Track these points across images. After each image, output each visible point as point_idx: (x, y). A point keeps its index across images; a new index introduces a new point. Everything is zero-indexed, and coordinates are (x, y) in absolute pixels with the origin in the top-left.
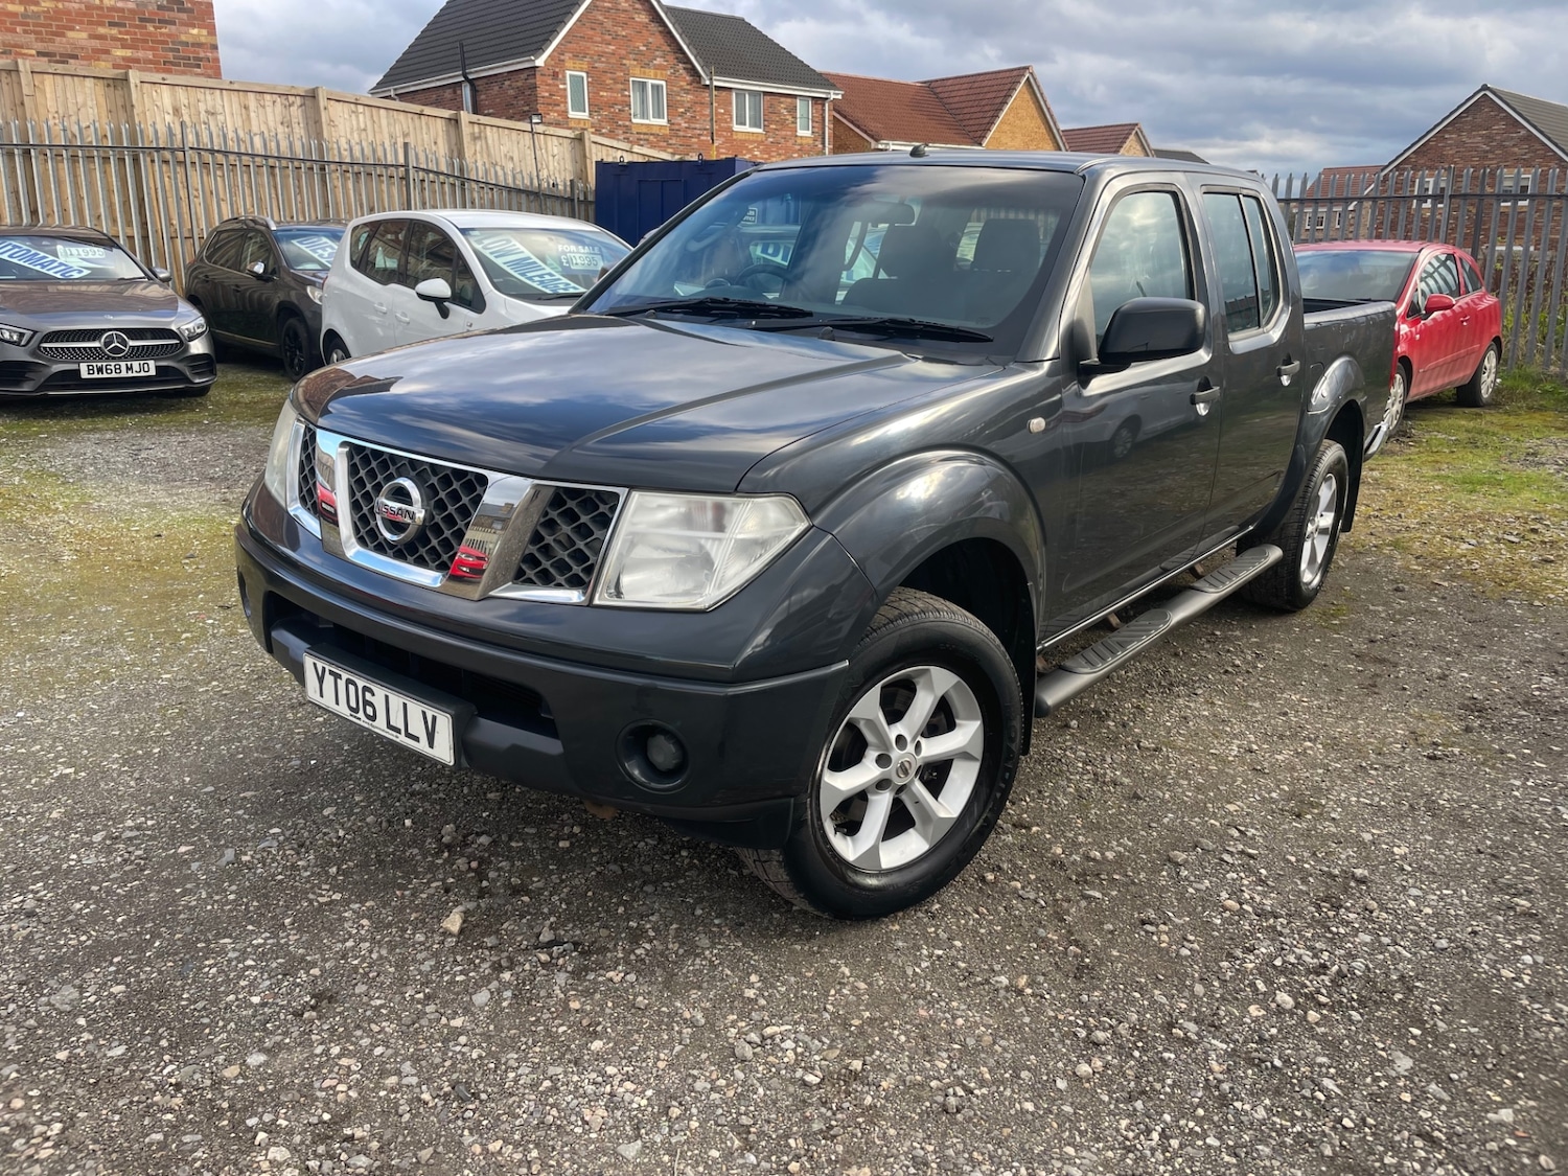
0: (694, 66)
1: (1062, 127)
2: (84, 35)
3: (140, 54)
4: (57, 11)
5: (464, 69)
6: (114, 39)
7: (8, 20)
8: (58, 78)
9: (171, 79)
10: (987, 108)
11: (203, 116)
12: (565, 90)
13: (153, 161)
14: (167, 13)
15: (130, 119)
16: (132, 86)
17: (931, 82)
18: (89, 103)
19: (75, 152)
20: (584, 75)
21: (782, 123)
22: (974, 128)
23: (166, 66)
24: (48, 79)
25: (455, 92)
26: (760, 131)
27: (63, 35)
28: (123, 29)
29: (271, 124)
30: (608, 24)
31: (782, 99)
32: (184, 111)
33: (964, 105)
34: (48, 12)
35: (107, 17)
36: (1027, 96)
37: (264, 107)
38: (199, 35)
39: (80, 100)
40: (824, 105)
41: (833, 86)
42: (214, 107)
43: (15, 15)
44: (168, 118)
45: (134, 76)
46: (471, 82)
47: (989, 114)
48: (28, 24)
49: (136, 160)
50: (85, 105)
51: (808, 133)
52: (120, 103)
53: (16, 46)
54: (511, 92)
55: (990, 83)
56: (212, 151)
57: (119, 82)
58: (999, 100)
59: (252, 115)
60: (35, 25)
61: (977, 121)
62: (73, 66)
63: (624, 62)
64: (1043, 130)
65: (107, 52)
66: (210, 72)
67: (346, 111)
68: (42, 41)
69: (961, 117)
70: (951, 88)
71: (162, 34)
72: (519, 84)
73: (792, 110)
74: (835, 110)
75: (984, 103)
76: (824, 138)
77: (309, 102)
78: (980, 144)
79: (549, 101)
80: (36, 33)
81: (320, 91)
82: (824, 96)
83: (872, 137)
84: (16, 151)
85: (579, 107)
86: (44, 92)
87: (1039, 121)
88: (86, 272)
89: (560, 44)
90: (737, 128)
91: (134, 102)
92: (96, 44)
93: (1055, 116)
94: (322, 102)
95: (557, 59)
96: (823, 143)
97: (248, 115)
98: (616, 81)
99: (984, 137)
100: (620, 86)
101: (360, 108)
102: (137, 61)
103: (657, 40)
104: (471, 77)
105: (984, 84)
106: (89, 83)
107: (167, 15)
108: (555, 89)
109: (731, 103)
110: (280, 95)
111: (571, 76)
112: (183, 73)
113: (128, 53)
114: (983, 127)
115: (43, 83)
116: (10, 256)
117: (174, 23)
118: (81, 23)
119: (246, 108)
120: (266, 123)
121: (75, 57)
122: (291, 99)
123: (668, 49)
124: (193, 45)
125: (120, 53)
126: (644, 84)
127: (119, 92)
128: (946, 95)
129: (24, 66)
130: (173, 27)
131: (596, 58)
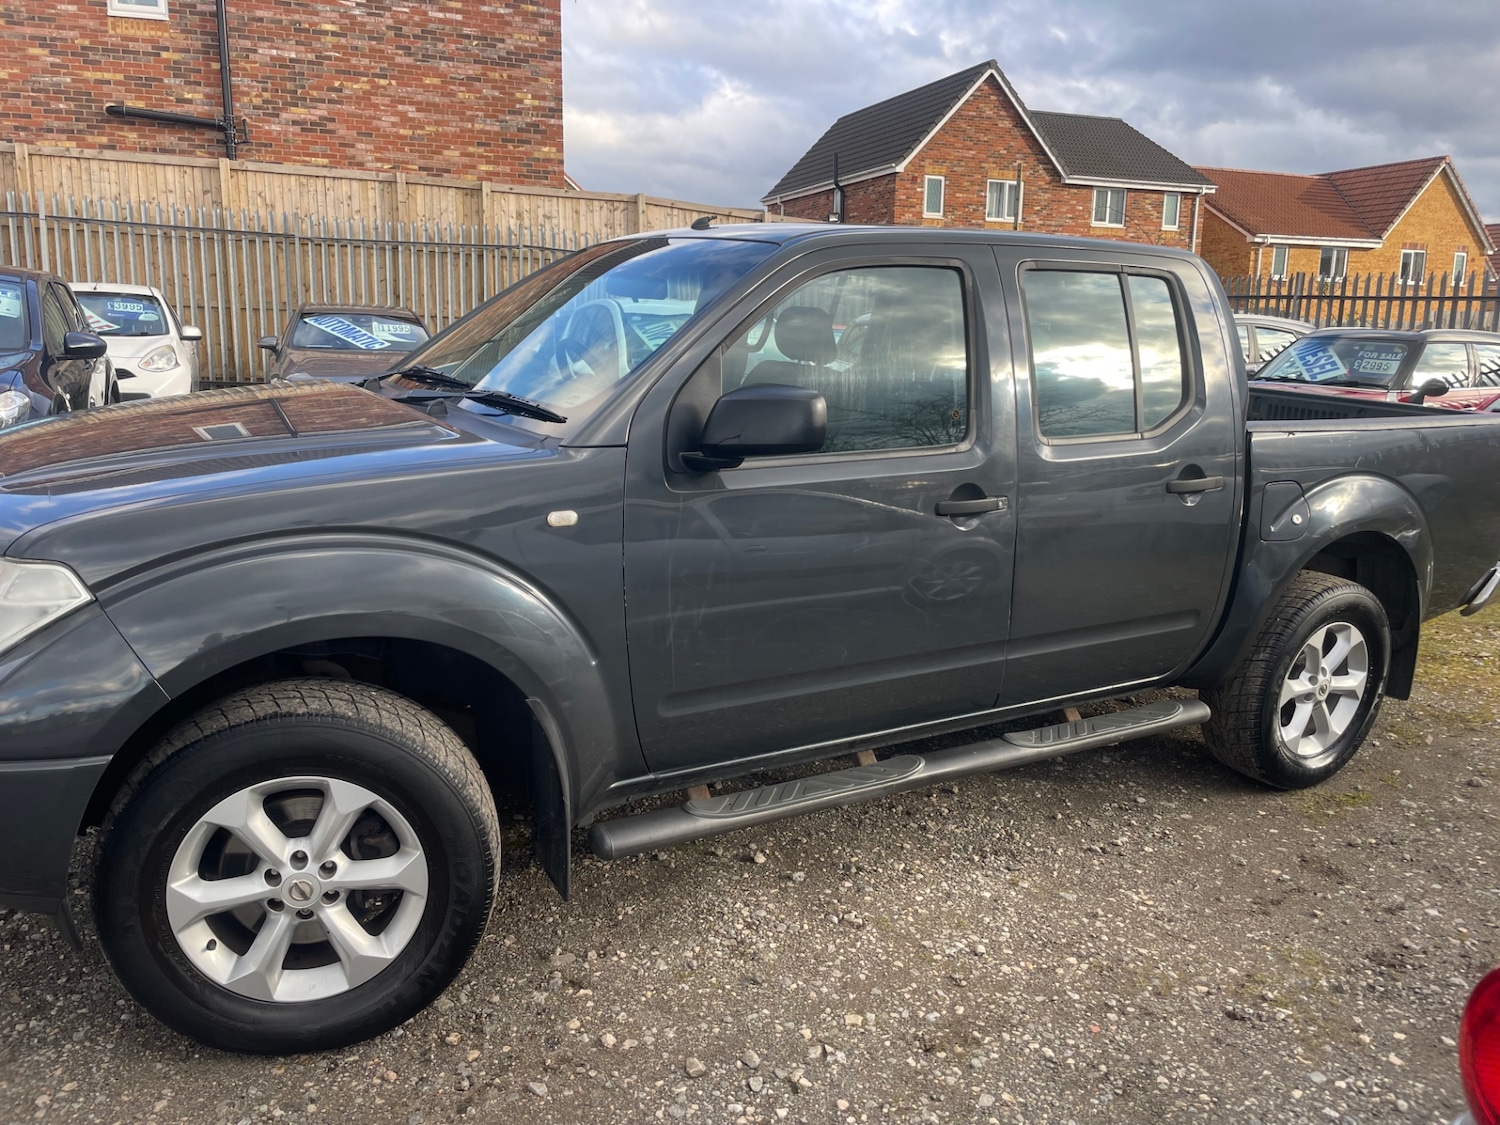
0: (1054, 166)
1: (1487, 220)
2: (457, 153)
3: (500, 169)
4: (437, 134)
5: (836, 178)
6: (480, 156)
7: (400, 142)
8: (428, 188)
9: (518, 188)
10: (1391, 200)
11: (541, 219)
12: (922, 193)
13: (494, 257)
14: (525, 134)
15: (480, 223)
16: (484, 194)
17: (1332, 174)
18: (450, 209)
19: (436, 249)
20: (942, 178)
21: (1147, 218)
22: (1375, 221)
23: (520, 179)
24: (420, 189)
25: (828, 198)
26: (1121, 226)
27: (440, 153)
28: (488, 148)
29: (597, 226)
30: (971, 131)
31: (1148, 195)
32: (526, 216)
33: (1366, 197)
34: (431, 134)
35: (476, 138)
36: (1443, 187)
37: (592, 211)
38: (549, 153)
39: (443, 205)
40: (1195, 200)
41: (1207, 181)
42: (550, 212)
43: (404, 137)
44: (512, 222)
45: (486, 187)
46: (841, 189)
47: (1394, 206)
48: (414, 145)
49: (480, 257)
50: (447, 210)
51: (1174, 228)
52: (474, 208)
53: (403, 162)
54: (874, 196)
55: (1399, 174)
56: (543, 249)
57: (475, 192)
58: (1407, 192)
59: (582, 218)
60: (420, 145)
61: (1379, 214)
62: (446, 179)
63: (983, 165)
64: (1461, 222)
65: (474, 167)
66: (555, 183)
67: (662, 214)
68: (424, 158)
69: (1361, 209)
70: (1353, 180)
71: (519, 152)
72: (881, 189)
73: (1158, 206)
74: (1207, 202)
75: (1389, 194)
76: (1191, 232)
77: (630, 207)
78: (1380, 238)
79: (905, 203)
80: (419, 151)
81: (640, 198)
82: (1195, 191)
83: (1249, 231)
84: (387, 247)
85: (934, 208)
86: (415, 199)
87: (1457, 213)
88: (387, 344)
89: (922, 151)
90: (1094, 224)
91: (484, 208)
92: (466, 160)
93: (1476, 208)
94: (642, 206)
95: (918, 167)
96: (1191, 237)
97: (578, 219)
98: (973, 183)
99: (1386, 229)
100: (977, 188)
101: (675, 212)
102: (497, 174)
103: (1018, 143)
104: (841, 184)
105: (1391, 175)
106: (452, 192)
107: (525, 136)
108: (912, 192)
109: (1091, 200)
110: (607, 201)
111: (929, 180)
112: (534, 184)
113: (490, 168)
114: (1385, 219)
115: (415, 192)
116: (333, 330)
117: (529, 142)
118: (455, 143)
119: (577, 212)
120: (593, 225)
121: (448, 171)
122: (616, 204)
123: (1030, 151)
124: (544, 160)
125: (484, 168)
126: (1002, 185)
127: (475, 200)
128: (1347, 187)
129: (401, 177)
130: (529, 146)
131: (955, 162)
